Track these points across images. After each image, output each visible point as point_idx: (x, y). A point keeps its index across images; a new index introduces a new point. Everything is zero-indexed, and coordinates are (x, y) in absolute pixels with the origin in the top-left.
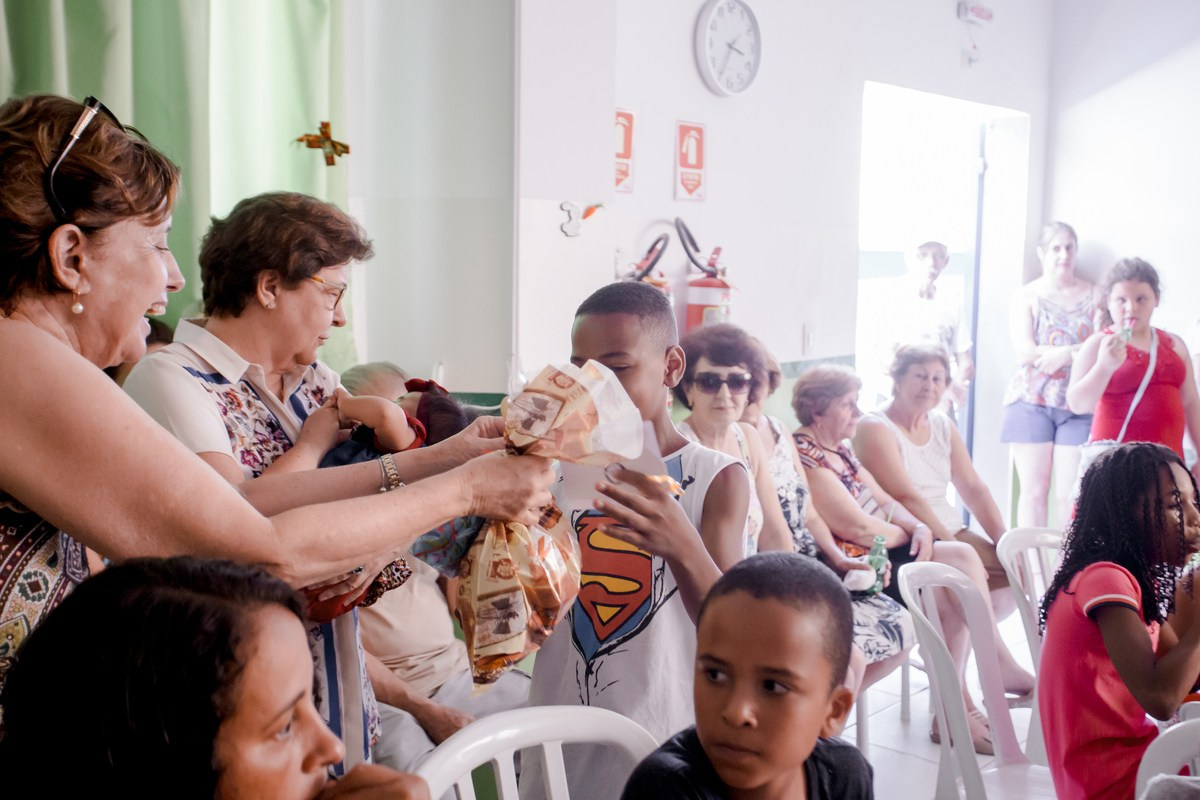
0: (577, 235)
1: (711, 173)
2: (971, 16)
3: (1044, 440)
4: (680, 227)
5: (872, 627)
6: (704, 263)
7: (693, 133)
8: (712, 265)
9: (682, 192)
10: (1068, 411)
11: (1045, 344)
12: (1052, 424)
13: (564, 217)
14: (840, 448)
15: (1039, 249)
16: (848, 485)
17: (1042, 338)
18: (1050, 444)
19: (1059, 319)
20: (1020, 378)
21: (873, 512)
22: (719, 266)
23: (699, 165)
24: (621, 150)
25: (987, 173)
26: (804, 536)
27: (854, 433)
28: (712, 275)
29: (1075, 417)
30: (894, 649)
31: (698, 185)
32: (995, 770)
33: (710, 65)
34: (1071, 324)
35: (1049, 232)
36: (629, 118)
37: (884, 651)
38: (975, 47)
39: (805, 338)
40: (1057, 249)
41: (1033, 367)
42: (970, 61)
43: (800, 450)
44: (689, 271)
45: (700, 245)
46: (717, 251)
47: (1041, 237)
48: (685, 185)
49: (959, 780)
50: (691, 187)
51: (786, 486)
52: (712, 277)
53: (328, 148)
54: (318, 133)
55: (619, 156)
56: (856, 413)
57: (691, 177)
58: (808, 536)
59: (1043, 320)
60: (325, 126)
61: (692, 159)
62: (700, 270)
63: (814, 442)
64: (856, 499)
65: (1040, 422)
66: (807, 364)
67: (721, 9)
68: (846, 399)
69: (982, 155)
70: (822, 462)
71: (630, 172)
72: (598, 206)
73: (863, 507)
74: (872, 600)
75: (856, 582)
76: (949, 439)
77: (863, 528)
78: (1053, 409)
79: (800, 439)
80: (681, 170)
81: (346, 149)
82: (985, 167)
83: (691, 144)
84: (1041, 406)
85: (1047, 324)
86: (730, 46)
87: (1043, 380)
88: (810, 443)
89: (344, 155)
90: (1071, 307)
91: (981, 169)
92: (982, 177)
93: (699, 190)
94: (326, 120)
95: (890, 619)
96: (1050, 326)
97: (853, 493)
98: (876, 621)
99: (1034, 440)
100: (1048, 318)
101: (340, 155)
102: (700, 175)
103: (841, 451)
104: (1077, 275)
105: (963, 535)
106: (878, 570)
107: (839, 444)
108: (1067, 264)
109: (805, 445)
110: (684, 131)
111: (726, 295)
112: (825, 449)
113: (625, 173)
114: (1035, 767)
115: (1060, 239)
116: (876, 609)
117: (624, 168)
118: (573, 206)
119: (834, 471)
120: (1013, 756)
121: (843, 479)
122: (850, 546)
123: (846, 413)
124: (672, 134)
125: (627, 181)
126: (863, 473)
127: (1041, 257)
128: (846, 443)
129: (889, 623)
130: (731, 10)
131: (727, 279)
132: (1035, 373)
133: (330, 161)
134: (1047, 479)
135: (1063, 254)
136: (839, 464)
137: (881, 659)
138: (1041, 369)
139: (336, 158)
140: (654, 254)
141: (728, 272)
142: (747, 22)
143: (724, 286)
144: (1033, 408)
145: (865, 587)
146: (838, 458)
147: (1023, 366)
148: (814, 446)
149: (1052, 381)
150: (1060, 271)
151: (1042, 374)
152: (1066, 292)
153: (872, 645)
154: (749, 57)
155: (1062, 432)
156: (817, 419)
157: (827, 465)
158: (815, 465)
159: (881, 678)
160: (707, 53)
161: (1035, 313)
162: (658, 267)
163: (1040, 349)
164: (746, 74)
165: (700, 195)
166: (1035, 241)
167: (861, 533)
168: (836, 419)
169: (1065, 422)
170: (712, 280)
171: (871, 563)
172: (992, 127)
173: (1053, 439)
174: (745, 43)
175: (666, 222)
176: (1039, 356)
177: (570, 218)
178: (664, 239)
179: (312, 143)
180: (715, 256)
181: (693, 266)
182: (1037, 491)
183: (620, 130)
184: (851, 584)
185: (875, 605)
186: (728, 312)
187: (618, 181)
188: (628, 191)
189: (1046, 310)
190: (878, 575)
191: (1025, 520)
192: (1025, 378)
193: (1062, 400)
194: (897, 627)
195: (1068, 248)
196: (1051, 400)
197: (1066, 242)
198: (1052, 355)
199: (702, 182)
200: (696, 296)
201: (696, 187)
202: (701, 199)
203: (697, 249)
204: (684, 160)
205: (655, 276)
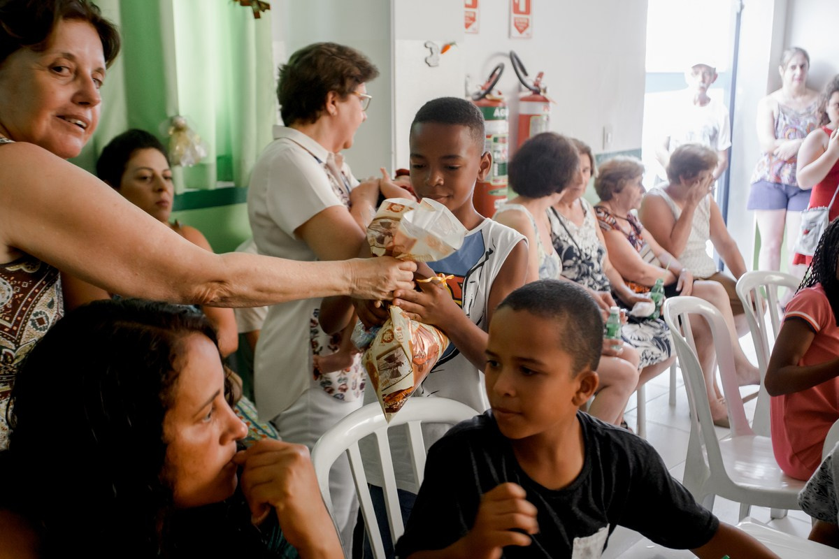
0: (437, 66)
1: (536, 18)
3: (780, 207)
4: (514, 58)
5: (648, 341)
6: (531, 84)
8: (536, 85)
9: (515, 32)
10: (798, 187)
11: (782, 138)
12: (785, 197)
13: (428, 52)
14: (629, 216)
15: (780, 68)
16: (633, 242)
17: (780, 134)
18: (784, 210)
19: (793, 120)
20: (763, 163)
21: (650, 262)
22: (542, 86)
23: (528, 11)
24: (470, 2)
25: (743, 12)
26: (603, 279)
27: (639, 206)
28: (537, 92)
29: (802, 191)
30: (664, 356)
31: (527, 26)
32: (730, 439)
34: (802, 123)
35: (788, 55)
37: (656, 358)
39: (605, 137)
40: (794, 67)
41: (773, 155)
43: (599, 218)
44: (520, 90)
45: (528, 71)
46: (541, 75)
47: (782, 58)
48: (517, 27)
49: (703, 447)
50: (521, 28)
51: (590, 247)
52: (537, 94)
53: (256, 6)
55: (467, 6)
56: (643, 191)
57: (521, 21)
58: (606, 278)
59: (781, 120)
61: (522, 8)
62: (527, 89)
63: (610, 212)
64: (638, 252)
65: (776, 194)
66: (606, 156)
68: (637, 180)
70: (615, 226)
71: (477, 18)
72: (452, 44)
73: (643, 258)
74: (650, 323)
75: (641, 311)
76: (709, 208)
77: (643, 272)
78: (786, 186)
79: (599, 210)
80: (514, 15)
81: (268, 7)
82: (742, 7)
84: (778, 183)
85: (784, 124)
87: (780, 164)
88: (606, 213)
89: (267, 11)
90: (803, 111)
91: (739, 10)
92: (739, 15)
93: (528, 30)
95: (662, 336)
96: (786, 125)
97: (637, 248)
98: (652, 337)
99: (772, 208)
100: (785, 119)
101: (263, 11)
102: (528, 20)
103: (629, 218)
104: (807, 86)
105: (716, 277)
106: (656, 303)
107: (628, 213)
108: (801, 79)
109: (602, 214)
111: (547, 107)
112: (617, 216)
113: (473, 19)
114: (759, 438)
115: (796, 60)
116: (652, 329)
117: (472, 15)
118: (433, 44)
119: (623, 232)
120: (743, 430)
121: (630, 238)
122: (634, 285)
123: (635, 191)
125: (474, 25)
126: (645, 233)
127: (781, 73)
128: (634, 212)
129: (661, 338)
131: (548, 95)
132: (774, 159)
133: (257, 16)
134: (780, 236)
135: (798, 71)
136: (627, 228)
137: (654, 363)
138: (779, 156)
139: (261, 13)
140: (494, 78)
141: (548, 90)
143: (545, 100)
144: (772, 185)
145: (647, 314)
146: (628, 223)
147: (765, 155)
148: (609, 215)
149: (786, 165)
150: (796, 84)
151: (779, 160)
152: (799, 99)
153: (648, 354)
155: (793, 202)
156: (616, 196)
157: (618, 228)
158: (609, 229)
159: (656, 376)
161: (776, 116)
162: (497, 87)
163: (778, 142)
165: (528, 34)
166: (777, 63)
167: (642, 276)
168: (629, 195)
169: (795, 195)
170: (537, 96)
171: (652, 298)
173: (786, 207)
175: (503, 54)
176: (778, 147)
177: (432, 53)
178: (501, 67)
179: (244, 2)
180: (539, 79)
181: (523, 87)
182: (773, 244)
184: (637, 312)
185: (651, 326)
186: (548, 119)
187: (467, 26)
188: (476, 32)
189: (783, 113)
190: (656, 307)
191: (764, 265)
192: (766, 163)
193: (793, 178)
194: (667, 341)
195: (802, 67)
196: (785, 179)
197: (800, 62)
198: (786, 146)
199: (530, 24)
200: (525, 109)
201: (525, 28)
202: (529, 37)
203: (526, 74)
204: (516, 9)
205: (494, 94)
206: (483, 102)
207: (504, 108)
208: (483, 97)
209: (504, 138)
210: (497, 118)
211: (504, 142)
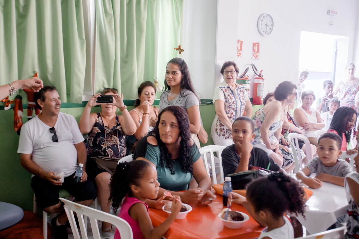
1: (261, 54)
2: (331, 14)
4: (253, 66)
6: (258, 74)
7: (257, 45)
8: (260, 74)
9: (254, 58)
22: (262, 74)
23: (258, 51)
24: (239, 48)
25: (337, 52)
28: (260, 76)
33: (261, 29)
35: (347, 65)
36: (242, 42)
38: (332, 21)
40: (349, 70)
42: (331, 24)
44: (255, 76)
45: (257, 70)
46: (262, 71)
48: (254, 56)
52: (260, 77)
53: (180, 50)
54: (178, 47)
55: (239, 50)
57: (256, 54)
60: (180, 46)
61: (256, 51)
67: (264, 17)
69: (336, 47)
71: (242, 54)
80: (253, 53)
81: (183, 51)
82: (337, 50)
83: (256, 47)
85: (345, 91)
86: (266, 25)
91: (336, 51)
92: (336, 53)
94: (180, 45)
100: (345, 89)
108: (352, 73)
110: (255, 44)
111: (263, 81)
113: (240, 54)
115: (350, 67)
124: (251, 45)
125: (241, 56)
130: (266, 17)
131: (263, 77)
133: (180, 53)
135: (351, 71)
140: (246, 71)
141: (263, 76)
142: (270, 19)
143: (263, 79)
150: (350, 75)
152: (352, 81)
154: (271, 27)
160: (260, 27)
162: (247, 74)
164: (270, 31)
172: (339, 40)
174: (269, 24)
175: (250, 64)
178: (248, 68)
179: (177, 49)
183: (239, 45)
186: (263, 85)
187: (238, 56)
188: (241, 58)
189: (345, 87)
195: (352, 69)
199: (259, 55)
200: (256, 81)
201: (257, 57)
202: (258, 59)
203: (257, 71)
204: (254, 51)
205: (246, 76)
206: (242, 78)
207: (249, 81)
208: (242, 77)
209: (249, 89)
210: (246, 84)
211: (249, 91)
